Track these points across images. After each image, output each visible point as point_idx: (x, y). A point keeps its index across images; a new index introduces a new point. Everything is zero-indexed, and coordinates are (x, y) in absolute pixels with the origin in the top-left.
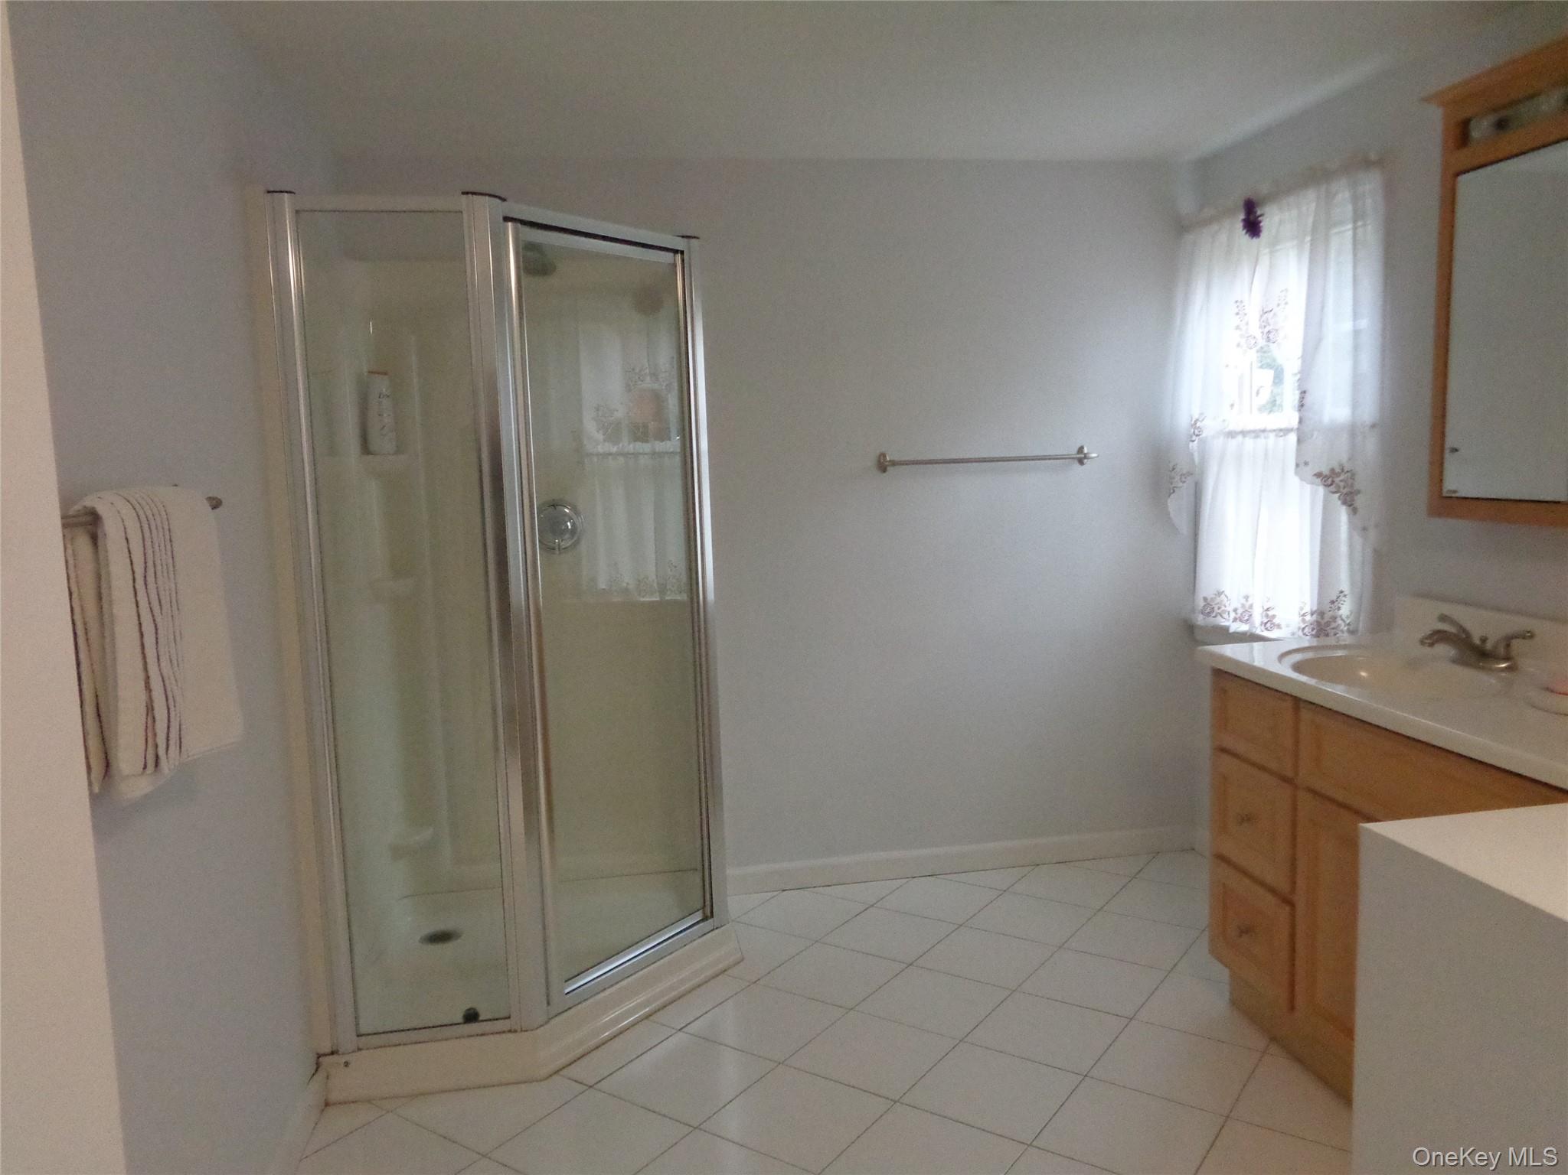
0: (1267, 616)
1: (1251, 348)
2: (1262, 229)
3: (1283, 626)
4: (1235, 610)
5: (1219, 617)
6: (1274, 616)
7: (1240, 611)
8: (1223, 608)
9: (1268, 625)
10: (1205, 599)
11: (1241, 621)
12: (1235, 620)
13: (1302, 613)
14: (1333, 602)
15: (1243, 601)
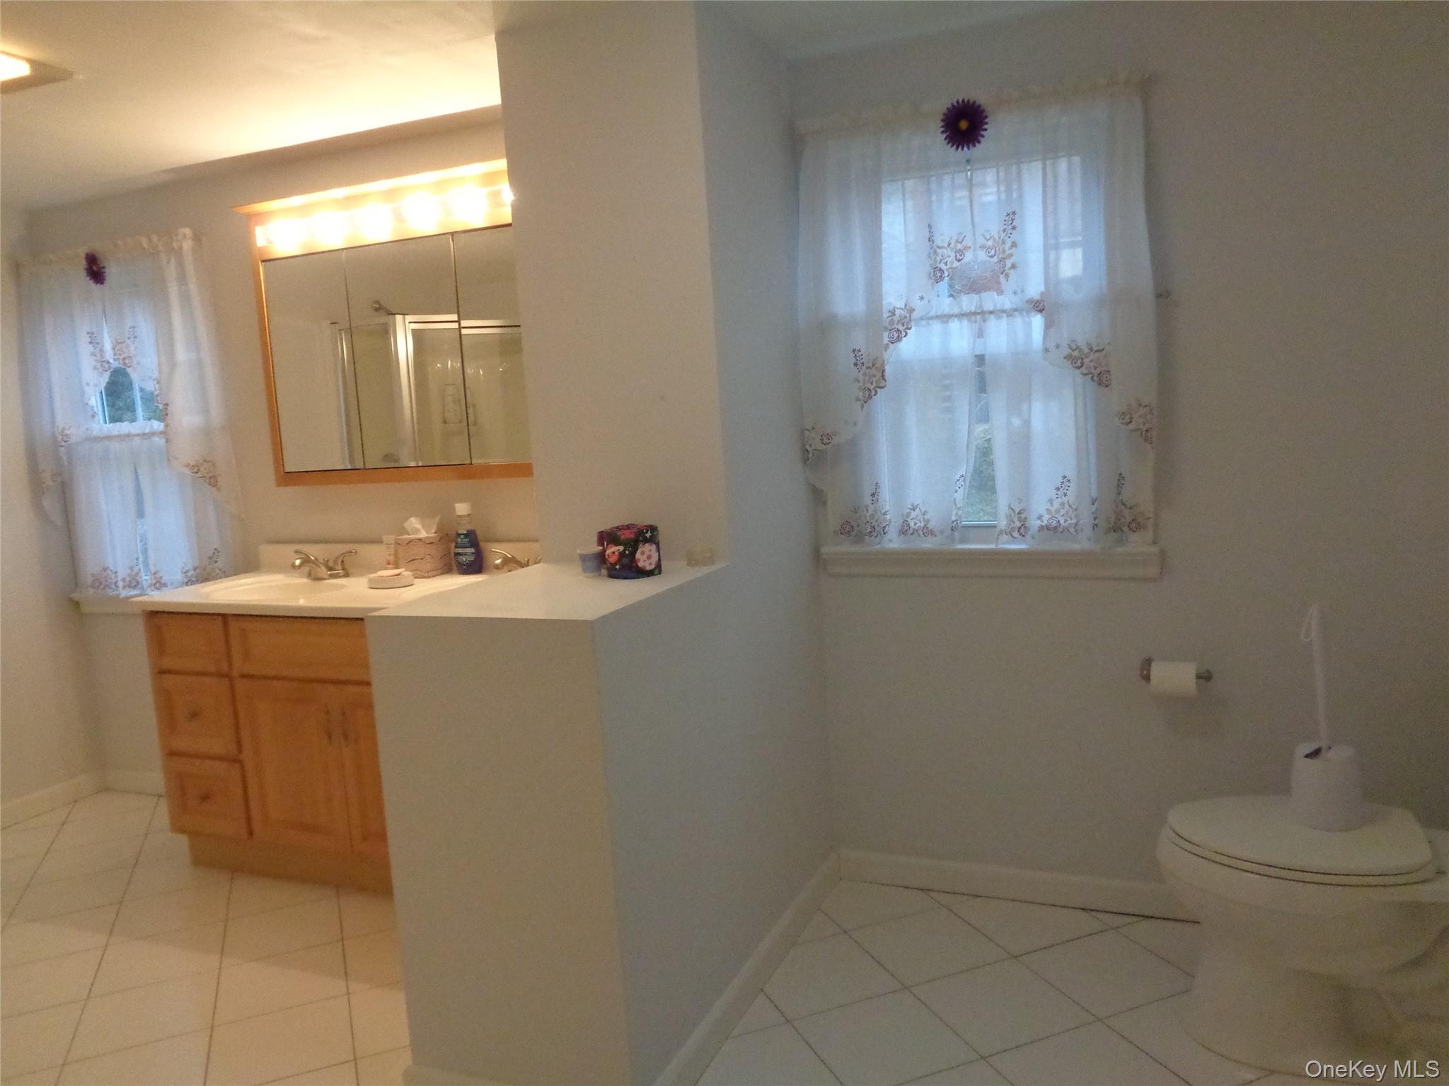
0: (155, 578)
1: (106, 371)
2: (106, 278)
3: (169, 584)
4: (124, 580)
5: (107, 589)
6: (161, 578)
7: (128, 580)
8: (109, 581)
9: (157, 585)
10: (93, 575)
11: (129, 587)
12: (124, 587)
13: (184, 571)
14: (210, 558)
15: (129, 571)
